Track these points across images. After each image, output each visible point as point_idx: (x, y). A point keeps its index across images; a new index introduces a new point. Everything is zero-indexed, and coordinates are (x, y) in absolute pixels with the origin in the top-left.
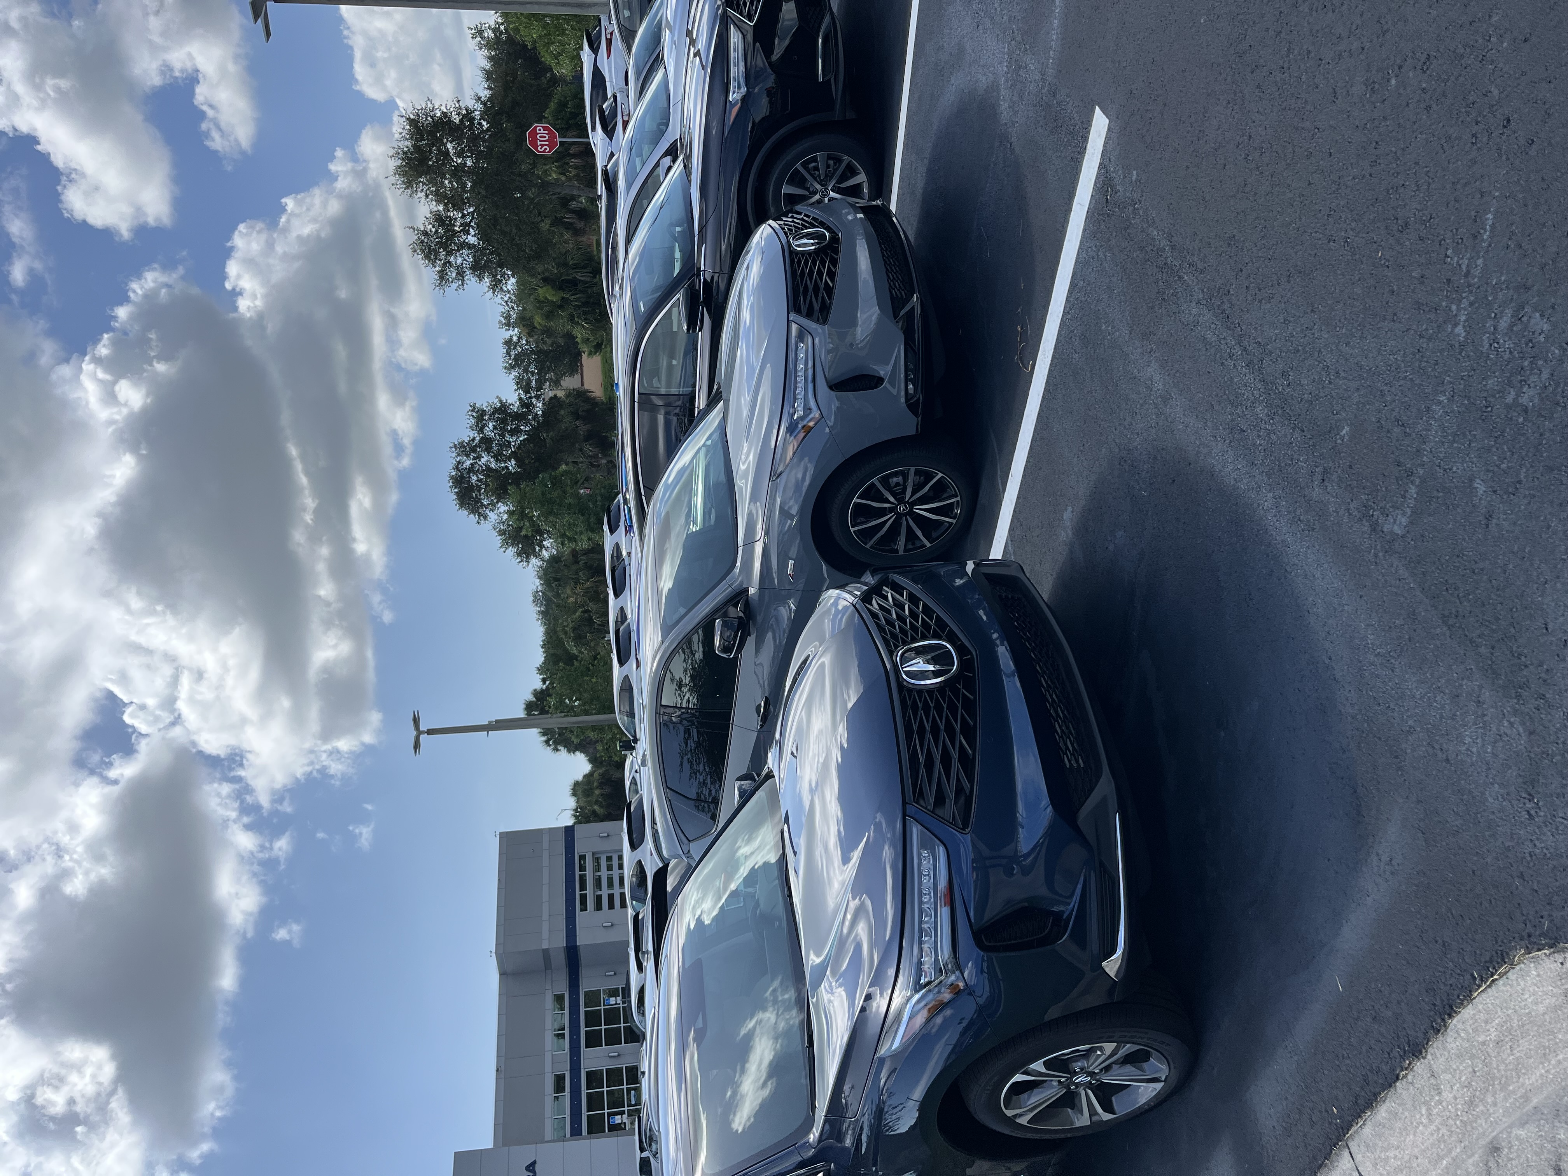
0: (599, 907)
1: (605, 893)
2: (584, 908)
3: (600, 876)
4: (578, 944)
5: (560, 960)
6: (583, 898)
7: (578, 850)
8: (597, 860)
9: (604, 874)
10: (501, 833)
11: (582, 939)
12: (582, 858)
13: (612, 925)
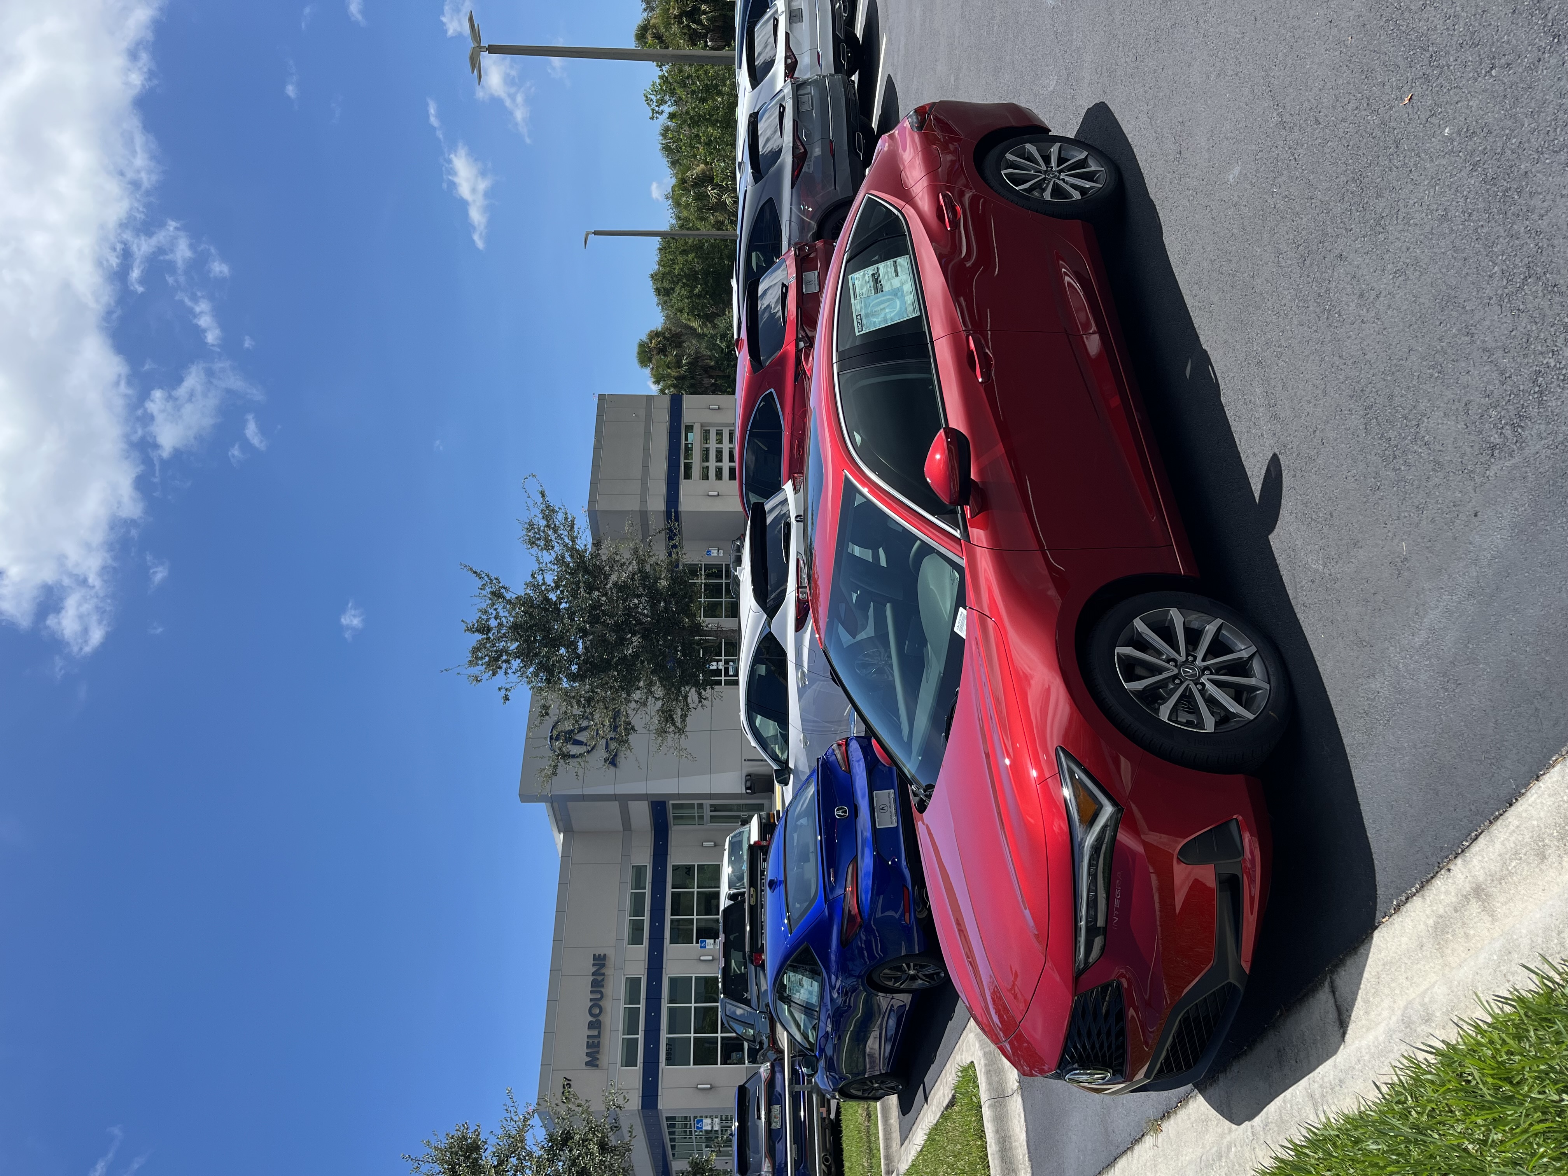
0: (706, 477)
1: (712, 464)
2: (688, 476)
3: (707, 450)
4: (681, 508)
5: (657, 523)
6: (688, 467)
7: (686, 419)
8: (707, 432)
9: (713, 446)
10: (599, 395)
11: (685, 505)
12: (690, 428)
13: (718, 495)
